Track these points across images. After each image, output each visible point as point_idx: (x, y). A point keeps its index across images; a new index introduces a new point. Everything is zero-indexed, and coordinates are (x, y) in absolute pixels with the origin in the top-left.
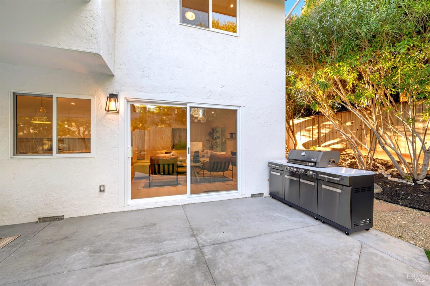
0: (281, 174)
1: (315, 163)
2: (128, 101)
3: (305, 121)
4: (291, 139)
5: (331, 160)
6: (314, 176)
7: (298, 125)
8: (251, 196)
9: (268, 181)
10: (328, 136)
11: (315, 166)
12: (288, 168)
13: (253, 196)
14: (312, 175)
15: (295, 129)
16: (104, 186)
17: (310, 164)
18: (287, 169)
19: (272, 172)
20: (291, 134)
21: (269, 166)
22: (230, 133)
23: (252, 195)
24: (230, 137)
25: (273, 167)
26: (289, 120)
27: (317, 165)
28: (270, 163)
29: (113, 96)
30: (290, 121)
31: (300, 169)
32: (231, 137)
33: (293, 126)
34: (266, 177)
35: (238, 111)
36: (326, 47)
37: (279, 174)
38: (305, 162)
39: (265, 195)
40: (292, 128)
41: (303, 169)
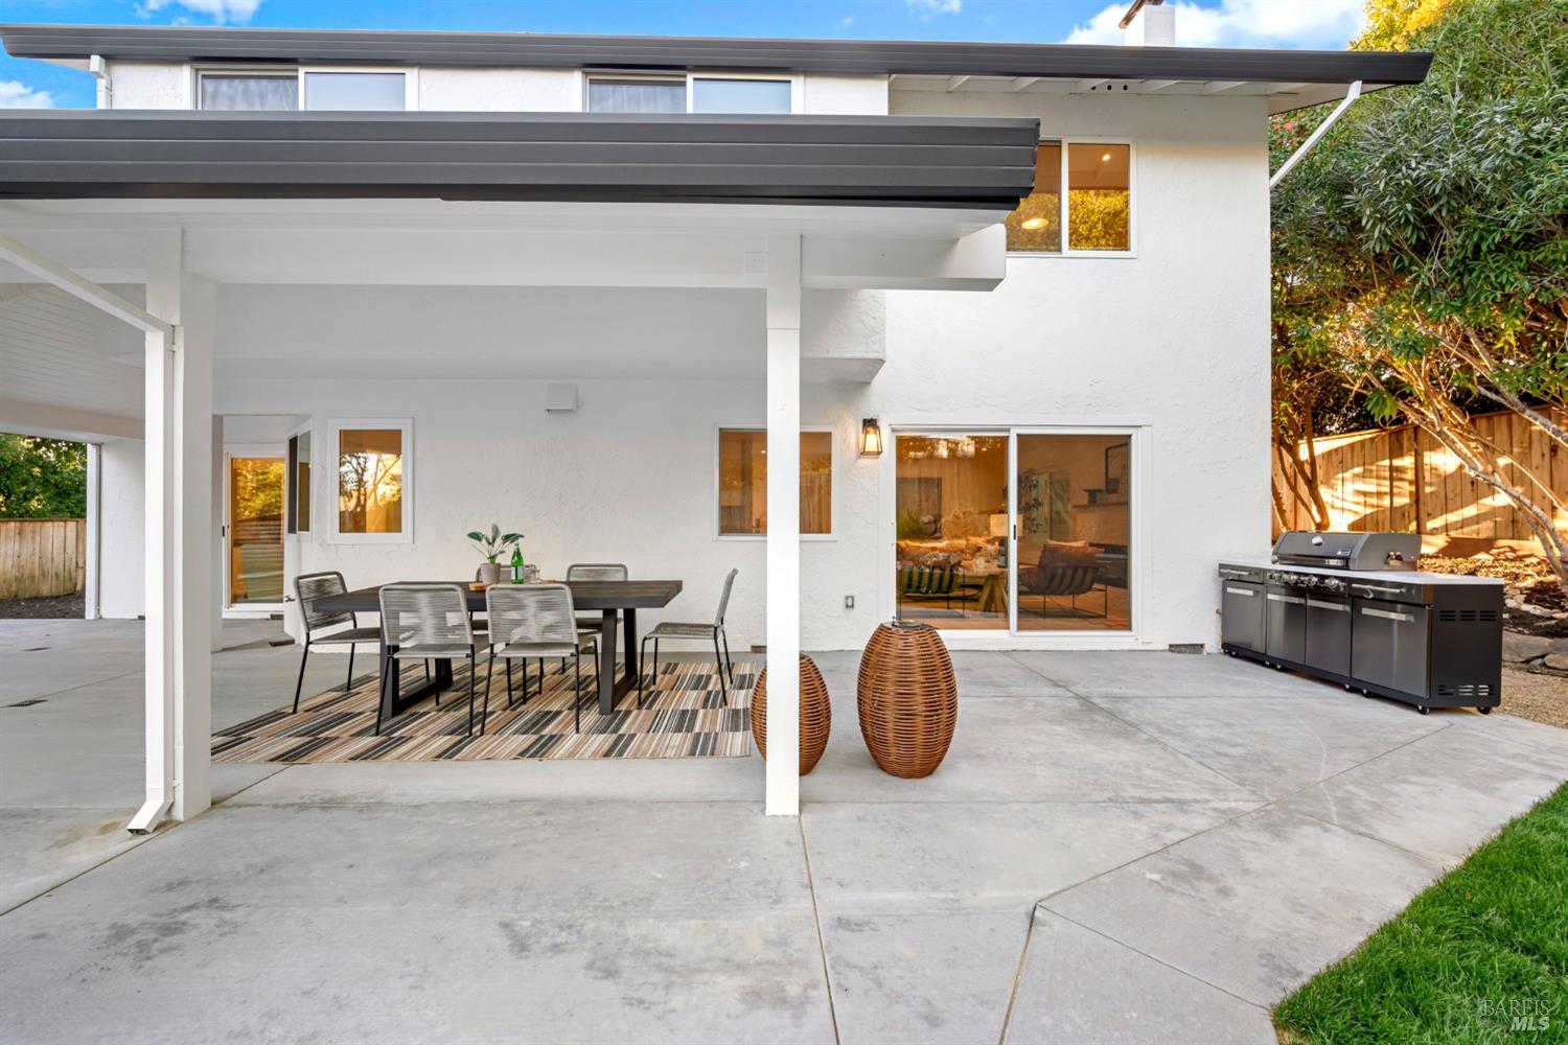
0: (1256, 593)
1: (1346, 559)
2: (893, 430)
3: (1362, 443)
4: (1302, 509)
5: (1392, 553)
6: (1342, 589)
7: (1334, 456)
8: (1168, 647)
9: (1218, 616)
10: (1456, 495)
11: (1346, 567)
12: (1275, 575)
13: (1174, 648)
14: (1338, 587)
15: (1320, 473)
16: (852, 598)
17: (1333, 562)
18: (1271, 577)
19: (1229, 590)
20: (1303, 489)
21: (1221, 574)
22: (1086, 491)
23: (1171, 646)
24: (1086, 502)
25: (1231, 576)
26: (1295, 442)
27: (1350, 565)
28: (1222, 566)
29: (870, 424)
30: (1301, 447)
31: (1307, 575)
32: (1089, 502)
33: (1313, 461)
34: (1212, 602)
35: (1133, 437)
36: (1412, 234)
37: (1250, 593)
38: (1318, 560)
39: (1207, 649)
40: (1307, 469)
41: (1315, 575)
